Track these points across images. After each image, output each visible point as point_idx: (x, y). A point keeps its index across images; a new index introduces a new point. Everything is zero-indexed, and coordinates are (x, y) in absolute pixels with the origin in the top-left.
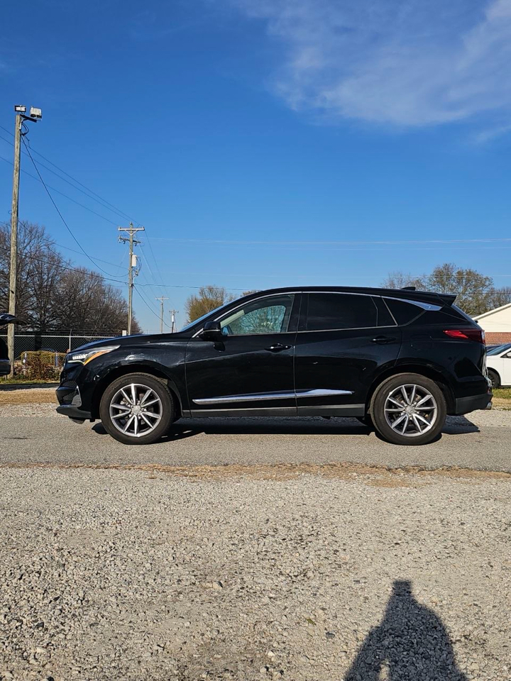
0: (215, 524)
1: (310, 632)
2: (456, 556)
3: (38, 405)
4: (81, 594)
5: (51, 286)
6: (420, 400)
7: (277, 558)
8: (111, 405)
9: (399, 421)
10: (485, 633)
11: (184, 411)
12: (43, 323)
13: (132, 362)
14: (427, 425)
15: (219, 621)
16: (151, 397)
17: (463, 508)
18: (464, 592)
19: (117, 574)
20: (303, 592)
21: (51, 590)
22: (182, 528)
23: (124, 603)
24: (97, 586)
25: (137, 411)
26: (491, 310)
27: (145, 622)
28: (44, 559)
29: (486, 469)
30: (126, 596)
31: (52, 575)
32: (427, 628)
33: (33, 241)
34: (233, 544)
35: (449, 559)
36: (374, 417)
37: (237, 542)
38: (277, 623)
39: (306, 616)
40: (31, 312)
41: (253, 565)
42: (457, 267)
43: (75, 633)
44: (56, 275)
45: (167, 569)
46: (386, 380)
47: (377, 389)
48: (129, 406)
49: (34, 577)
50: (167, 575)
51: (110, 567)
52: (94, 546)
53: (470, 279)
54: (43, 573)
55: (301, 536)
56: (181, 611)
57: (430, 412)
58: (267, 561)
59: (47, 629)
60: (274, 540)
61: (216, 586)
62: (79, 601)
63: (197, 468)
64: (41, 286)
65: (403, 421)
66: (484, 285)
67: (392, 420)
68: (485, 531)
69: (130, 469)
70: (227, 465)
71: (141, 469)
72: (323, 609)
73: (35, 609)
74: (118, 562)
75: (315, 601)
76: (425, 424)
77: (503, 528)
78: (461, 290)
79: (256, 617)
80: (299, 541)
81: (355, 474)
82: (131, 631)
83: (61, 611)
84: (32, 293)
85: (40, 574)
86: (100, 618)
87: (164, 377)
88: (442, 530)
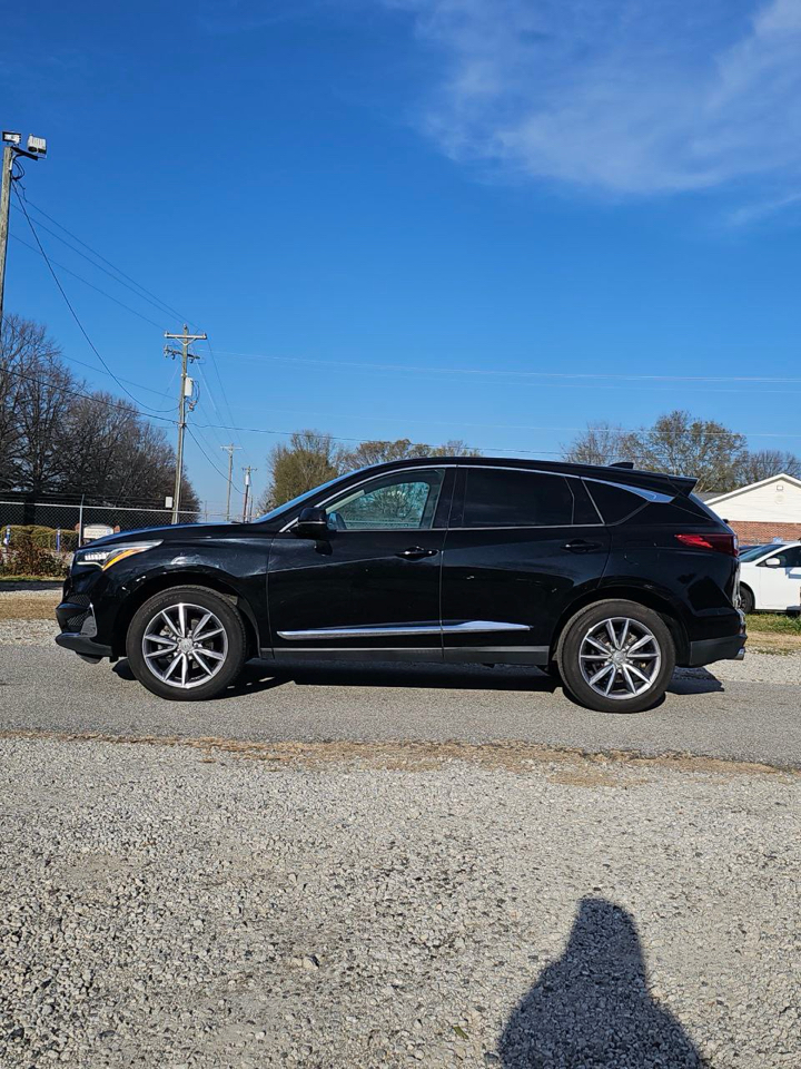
0: (308, 849)
1: (458, 1051)
2: (688, 913)
3: (25, 623)
4: (87, 977)
5: (53, 420)
6: (634, 643)
7: (406, 913)
8: (145, 637)
9: (601, 674)
10: (736, 1055)
11: (264, 649)
12: (38, 480)
13: (181, 568)
14: (644, 683)
15: (311, 1029)
16: (211, 626)
17: (700, 825)
18: (702, 979)
19: (148, 939)
20: (448, 977)
21: (38, 968)
22: (255, 855)
23: (157, 994)
24: (115, 961)
25: (187, 647)
26: (742, 486)
27: (192, 1031)
28: (27, 908)
29: (734, 759)
30: (160, 982)
31: (40, 939)
32: (645, 1045)
33: (26, 347)
34: (336, 887)
35: (679, 918)
36: (563, 667)
37: (342, 883)
38: (406, 1034)
39: (452, 1021)
40: (19, 461)
41: (368, 925)
42: (693, 416)
43: (76, 1049)
44: (61, 404)
45: (230, 930)
46: (584, 609)
47: (570, 622)
48: (174, 638)
49: (11, 943)
50: (230, 942)
51: (136, 925)
52: (110, 885)
53: (713, 437)
54: (25, 934)
55: (445, 873)
56: (251, 1009)
57: (651, 662)
58: (391, 920)
59: (28, 1041)
60: (402, 879)
61: (308, 963)
62: (84, 990)
63: (280, 744)
64: (36, 421)
65: (608, 675)
66: (732, 447)
67: (591, 672)
68: (734, 868)
69: (172, 745)
70: (328, 741)
71: (191, 745)
72: (480, 1009)
73: (10, 1003)
74: (149, 916)
75: (467, 994)
76: (640, 680)
77: (761, 864)
78: (697, 452)
79: (372, 1022)
80: (442, 883)
81: (531, 762)
82: (168, 1048)
83: (54, 1008)
84: (21, 431)
85: (20, 937)
86: (117, 1021)
87: (233, 593)
88: (667, 864)
